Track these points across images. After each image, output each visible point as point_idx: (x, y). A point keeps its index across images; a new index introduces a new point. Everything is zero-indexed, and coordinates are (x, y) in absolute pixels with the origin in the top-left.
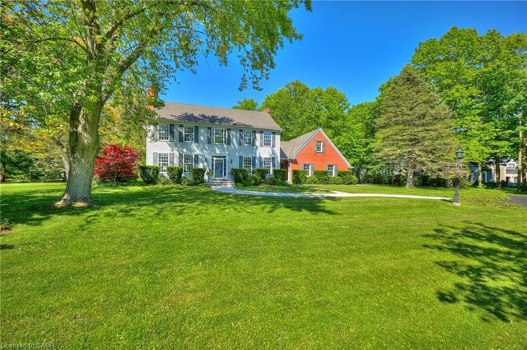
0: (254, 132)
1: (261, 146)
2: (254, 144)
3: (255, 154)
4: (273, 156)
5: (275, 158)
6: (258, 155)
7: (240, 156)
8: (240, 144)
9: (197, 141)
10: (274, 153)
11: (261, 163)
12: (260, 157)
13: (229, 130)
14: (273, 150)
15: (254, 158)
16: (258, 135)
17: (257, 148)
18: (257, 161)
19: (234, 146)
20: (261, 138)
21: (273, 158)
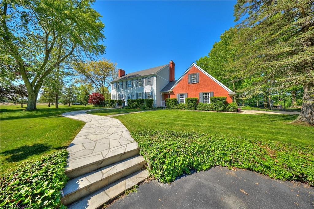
0: (143, 78)
1: (146, 86)
2: (142, 86)
3: (143, 91)
4: (152, 91)
5: (153, 92)
6: (144, 92)
7: (137, 93)
8: (137, 87)
9: (123, 88)
10: (152, 89)
11: (146, 96)
12: (145, 92)
13: (133, 80)
14: (152, 87)
15: (143, 93)
16: (144, 80)
17: (144, 87)
18: (144, 95)
19: (135, 88)
20: (146, 81)
21: (152, 92)
